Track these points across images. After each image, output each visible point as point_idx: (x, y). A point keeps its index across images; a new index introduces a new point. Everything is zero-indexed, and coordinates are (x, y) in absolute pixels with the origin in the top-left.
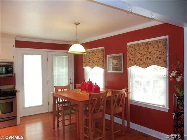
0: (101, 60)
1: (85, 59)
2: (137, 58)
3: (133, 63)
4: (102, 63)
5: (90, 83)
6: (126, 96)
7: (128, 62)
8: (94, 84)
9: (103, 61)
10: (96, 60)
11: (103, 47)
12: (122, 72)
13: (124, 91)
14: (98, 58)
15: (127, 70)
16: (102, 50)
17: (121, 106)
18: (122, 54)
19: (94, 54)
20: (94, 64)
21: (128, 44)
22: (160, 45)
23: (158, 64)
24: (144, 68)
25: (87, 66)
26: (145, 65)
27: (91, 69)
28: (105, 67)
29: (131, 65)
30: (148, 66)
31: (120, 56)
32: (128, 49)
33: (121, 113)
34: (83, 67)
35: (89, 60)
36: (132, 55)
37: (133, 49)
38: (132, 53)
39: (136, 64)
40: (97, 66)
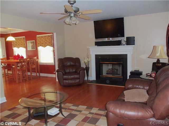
0: (23, 44)
1: (13, 43)
2: (41, 43)
3: (39, 45)
4: (24, 45)
5: (18, 56)
6: (37, 60)
7: (37, 45)
8: (21, 56)
9: (24, 44)
10: (20, 44)
11: (24, 37)
12: (35, 49)
13: (35, 58)
14: (22, 42)
15: (37, 48)
16: (24, 38)
17: (34, 65)
18: (34, 41)
19: (19, 40)
20: (19, 46)
21: (37, 36)
22: (50, 37)
23: (49, 45)
24: (44, 47)
25: (15, 47)
26: (45, 46)
27: (18, 49)
28: (26, 47)
29: (39, 46)
30: (46, 46)
31: (34, 42)
32: (37, 39)
33: (35, 68)
34: (12, 48)
35: (16, 43)
36: (39, 41)
37: (39, 39)
38: (39, 40)
39: (41, 46)
40: (21, 47)
